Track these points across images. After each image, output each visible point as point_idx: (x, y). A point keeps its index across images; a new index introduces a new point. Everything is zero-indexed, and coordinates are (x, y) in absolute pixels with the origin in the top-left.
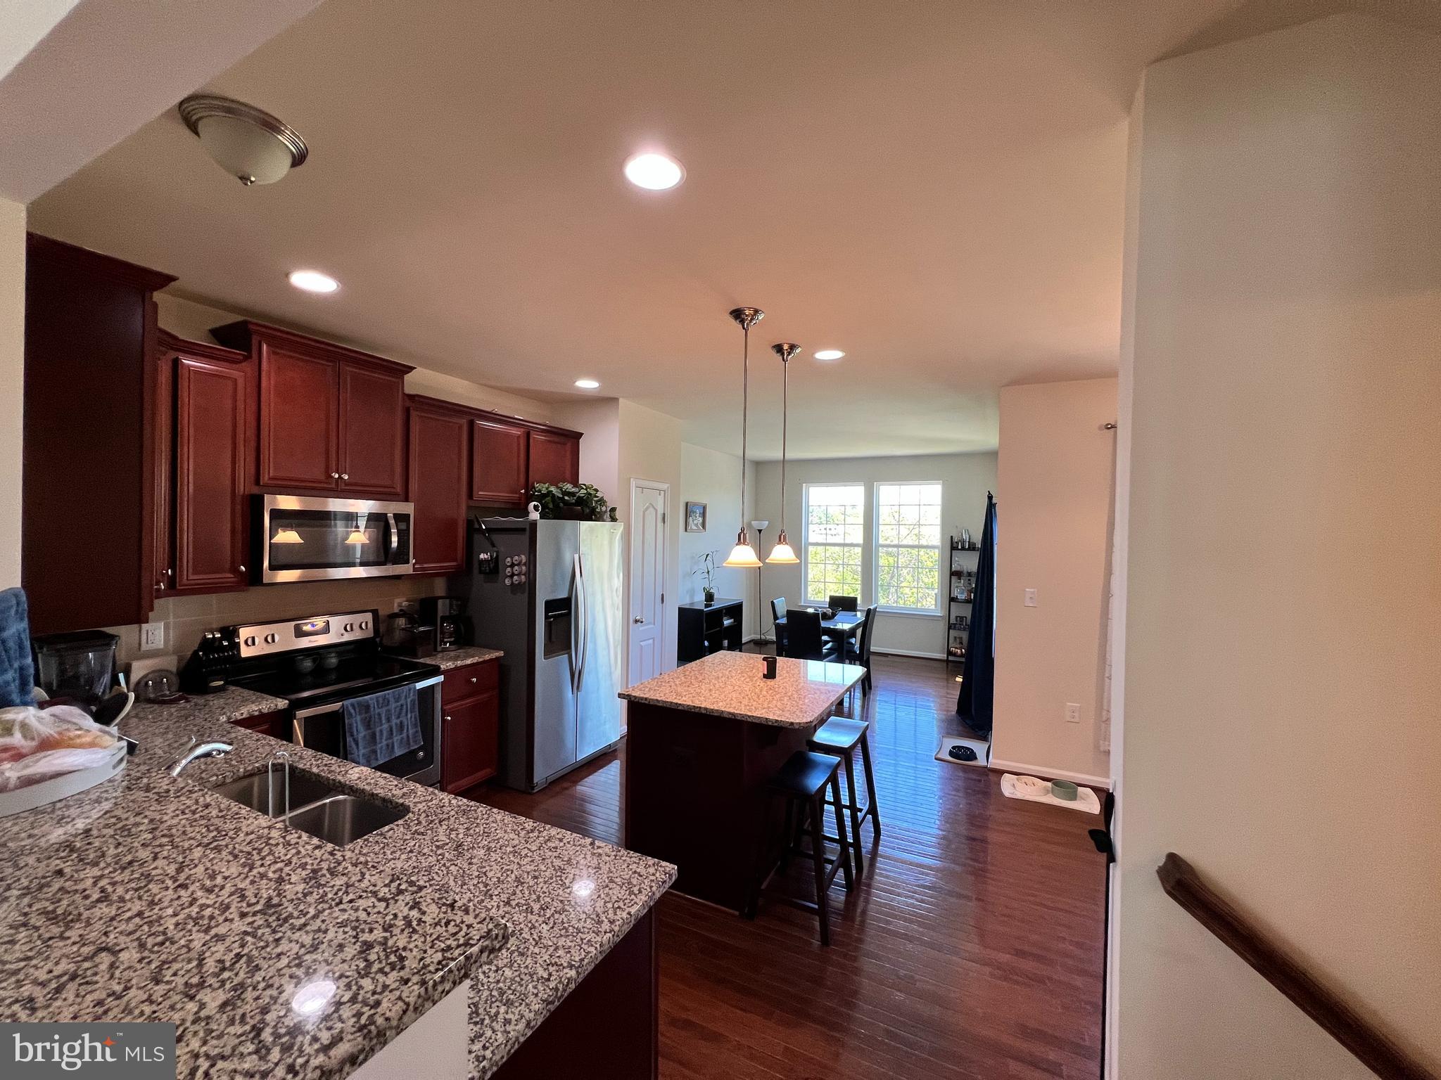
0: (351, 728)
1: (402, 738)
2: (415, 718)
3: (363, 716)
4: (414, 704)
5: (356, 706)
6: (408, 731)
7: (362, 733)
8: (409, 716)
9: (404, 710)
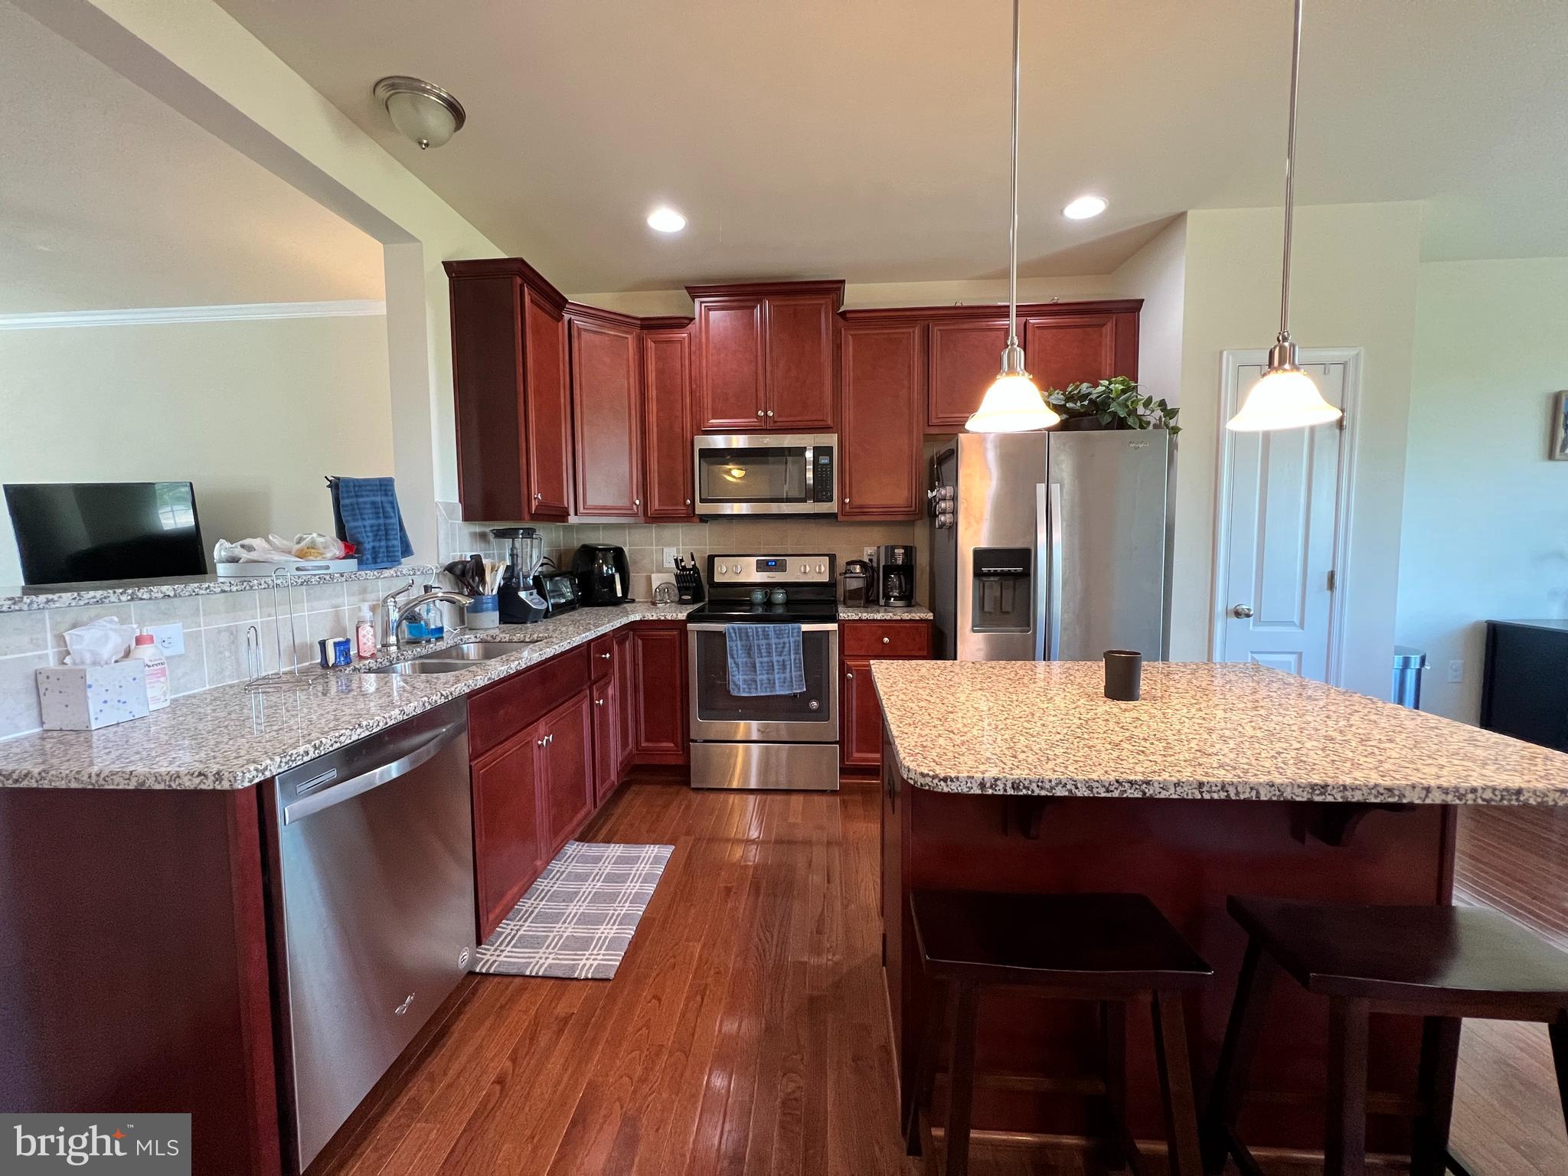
0: (731, 650)
1: (785, 678)
2: (800, 659)
3: (744, 642)
4: (798, 646)
5: (737, 631)
6: (791, 671)
7: (742, 659)
8: (793, 657)
9: (786, 649)
